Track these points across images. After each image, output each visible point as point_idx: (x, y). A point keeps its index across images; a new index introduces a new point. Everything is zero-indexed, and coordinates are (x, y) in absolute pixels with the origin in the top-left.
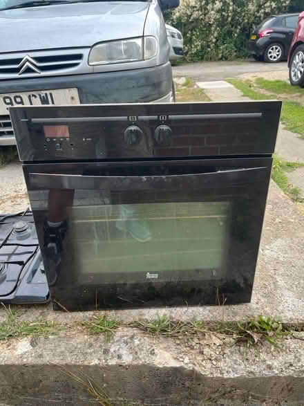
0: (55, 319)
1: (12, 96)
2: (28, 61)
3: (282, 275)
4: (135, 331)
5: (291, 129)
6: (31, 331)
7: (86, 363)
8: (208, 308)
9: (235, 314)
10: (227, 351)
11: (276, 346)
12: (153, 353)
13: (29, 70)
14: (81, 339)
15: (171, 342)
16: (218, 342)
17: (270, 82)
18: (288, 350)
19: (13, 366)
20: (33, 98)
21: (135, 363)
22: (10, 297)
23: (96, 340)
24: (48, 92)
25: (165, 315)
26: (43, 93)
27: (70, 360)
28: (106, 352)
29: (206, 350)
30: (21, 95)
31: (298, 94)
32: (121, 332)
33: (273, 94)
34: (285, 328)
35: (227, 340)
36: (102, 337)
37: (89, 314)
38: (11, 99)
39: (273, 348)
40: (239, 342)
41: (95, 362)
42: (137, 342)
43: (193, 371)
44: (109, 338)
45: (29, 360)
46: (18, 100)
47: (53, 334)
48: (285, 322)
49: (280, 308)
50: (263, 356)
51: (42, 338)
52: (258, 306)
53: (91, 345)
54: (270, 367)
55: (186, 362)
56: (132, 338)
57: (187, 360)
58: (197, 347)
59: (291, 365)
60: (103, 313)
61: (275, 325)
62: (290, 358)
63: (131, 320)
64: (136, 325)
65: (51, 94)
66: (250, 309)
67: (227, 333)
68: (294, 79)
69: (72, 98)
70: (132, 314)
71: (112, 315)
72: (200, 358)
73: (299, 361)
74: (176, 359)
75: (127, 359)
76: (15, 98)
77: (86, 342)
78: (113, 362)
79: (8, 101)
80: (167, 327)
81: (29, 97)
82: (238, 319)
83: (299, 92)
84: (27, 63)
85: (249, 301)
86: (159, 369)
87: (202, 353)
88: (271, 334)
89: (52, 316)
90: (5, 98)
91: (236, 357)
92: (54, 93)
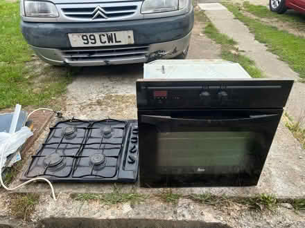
0: (141, 192)
1: (88, 35)
2: (99, 9)
3: (274, 167)
4: (190, 201)
5: (272, 51)
6: (130, 199)
7: (165, 219)
8: (231, 188)
9: (248, 192)
10: (243, 214)
11: (272, 211)
12: (202, 214)
13: (99, 16)
14: (159, 205)
15: (211, 208)
16: (238, 208)
17: (255, 7)
18: (278, 214)
19: (124, 219)
20: (102, 37)
21: (193, 220)
22: (115, 178)
23: (168, 205)
24: (113, 33)
25: (206, 192)
26: (109, 33)
27: (155, 216)
28: (175, 212)
29: (232, 213)
30: (94, 34)
31: (276, 19)
32: (181, 201)
33: (257, 18)
34: (278, 201)
35: (243, 208)
36: (171, 203)
37: (161, 189)
38: (87, 37)
39: (270, 213)
40: (251, 209)
41: (170, 218)
42: (192, 207)
43: (226, 225)
44: (175, 204)
45: (133, 216)
46: (92, 37)
47: (143, 201)
48: (277, 198)
49: (274, 189)
50: (265, 217)
51: (136, 203)
52: (261, 188)
53: (165, 209)
54: (268, 223)
55: (221, 220)
56: (189, 205)
57: (222, 219)
58: (226, 211)
59: (281, 223)
60: (169, 189)
61: (272, 200)
62: (280, 218)
63: (186, 194)
64: (190, 197)
65: (115, 34)
66: (256, 190)
67: (243, 203)
68: (273, 6)
69: (129, 37)
70: (186, 191)
71: (175, 190)
72: (228, 217)
73: (285, 220)
74: (215, 218)
75: (188, 217)
76: (90, 36)
77: (162, 206)
78: (181, 219)
79: (85, 38)
80: (208, 199)
81: (100, 36)
82: (250, 195)
83: (277, 17)
84: (99, 12)
85: (256, 184)
86: (206, 223)
87: (229, 214)
88: (270, 205)
89: (139, 190)
90: (83, 36)
91: (249, 217)
92: (117, 33)
